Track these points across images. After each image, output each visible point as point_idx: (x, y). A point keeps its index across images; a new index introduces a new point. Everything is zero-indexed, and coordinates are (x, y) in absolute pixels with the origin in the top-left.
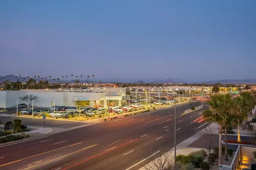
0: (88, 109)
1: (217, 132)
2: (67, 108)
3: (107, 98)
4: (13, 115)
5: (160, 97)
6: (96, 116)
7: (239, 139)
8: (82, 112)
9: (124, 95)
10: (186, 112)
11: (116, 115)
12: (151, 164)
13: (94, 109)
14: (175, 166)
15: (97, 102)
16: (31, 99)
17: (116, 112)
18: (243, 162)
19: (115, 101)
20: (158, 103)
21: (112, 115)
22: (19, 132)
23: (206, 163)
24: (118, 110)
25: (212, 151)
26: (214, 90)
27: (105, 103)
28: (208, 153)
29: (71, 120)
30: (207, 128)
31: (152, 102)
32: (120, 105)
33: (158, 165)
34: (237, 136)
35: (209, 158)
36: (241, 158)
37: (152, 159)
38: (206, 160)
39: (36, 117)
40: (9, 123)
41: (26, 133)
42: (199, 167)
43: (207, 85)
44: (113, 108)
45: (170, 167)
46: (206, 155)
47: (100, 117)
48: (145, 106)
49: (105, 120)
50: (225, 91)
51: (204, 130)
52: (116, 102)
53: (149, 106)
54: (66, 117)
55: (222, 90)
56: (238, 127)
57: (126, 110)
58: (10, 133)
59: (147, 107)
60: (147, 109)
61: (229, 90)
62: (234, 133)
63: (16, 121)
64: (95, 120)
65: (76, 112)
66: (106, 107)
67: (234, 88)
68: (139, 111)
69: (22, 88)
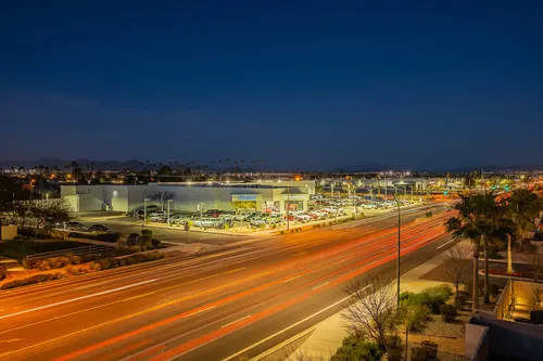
0: (254, 214)
1: (470, 256)
2: (220, 212)
3: (286, 197)
4: (139, 223)
5: (372, 196)
6: (267, 226)
7: (510, 269)
8: (245, 220)
9: (312, 191)
10: (418, 221)
11: (300, 225)
12: (359, 304)
13: (264, 215)
14: (398, 309)
15: (268, 203)
16: (166, 199)
17: (300, 220)
18: (517, 307)
19: (297, 202)
20: (370, 206)
21: (293, 225)
22: (149, 249)
23: (450, 306)
24: (303, 217)
25: (462, 287)
26: (467, 183)
27: (282, 204)
28: (454, 290)
29: (228, 231)
30: (454, 249)
31: (359, 204)
32: (306, 208)
33: (370, 306)
34: (507, 264)
35: (456, 298)
36: (513, 300)
37: (359, 297)
38: (451, 301)
39: (174, 227)
40: (134, 235)
41: (161, 251)
42: (438, 313)
43: (453, 176)
44: (295, 214)
45: (389, 311)
46: (452, 294)
47: (274, 227)
48: (346, 211)
49: (282, 233)
50: (486, 186)
51: (447, 253)
52: (299, 204)
53: (354, 211)
54: (220, 227)
55: (482, 184)
56: (509, 248)
57: (316, 217)
58: (135, 251)
59: (350, 211)
60: (351, 216)
61: (495, 184)
62: (502, 258)
63: (144, 232)
64: (265, 232)
65: (235, 219)
66: (283, 212)
67: (504, 181)
68: (338, 218)
69: (151, 181)
